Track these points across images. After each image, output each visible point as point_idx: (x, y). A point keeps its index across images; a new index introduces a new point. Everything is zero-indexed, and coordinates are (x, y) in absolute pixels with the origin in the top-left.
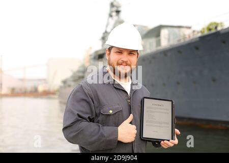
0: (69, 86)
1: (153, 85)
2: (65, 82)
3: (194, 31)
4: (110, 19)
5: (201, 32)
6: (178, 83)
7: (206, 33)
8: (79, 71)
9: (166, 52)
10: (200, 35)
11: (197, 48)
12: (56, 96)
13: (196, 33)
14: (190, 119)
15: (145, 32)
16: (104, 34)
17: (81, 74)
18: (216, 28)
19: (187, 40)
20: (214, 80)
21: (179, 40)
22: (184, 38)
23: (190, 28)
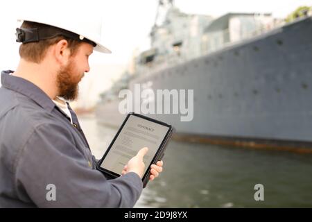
0: (109, 101)
1: (220, 96)
2: (103, 96)
3: (275, 20)
4: (161, 8)
5: (285, 20)
6: (255, 92)
7: (293, 20)
8: (121, 81)
9: (236, 51)
10: (283, 24)
11: (280, 43)
12: (92, 116)
13: (278, 22)
14: (273, 141)
15: (207, 24)
16: (153, 28)
17: (124, 85)
18: (305, 13)
19: (266, 31)
20: (305, 86)
21: (255, 33)
22: (262, 29)
23: (268, 15)
